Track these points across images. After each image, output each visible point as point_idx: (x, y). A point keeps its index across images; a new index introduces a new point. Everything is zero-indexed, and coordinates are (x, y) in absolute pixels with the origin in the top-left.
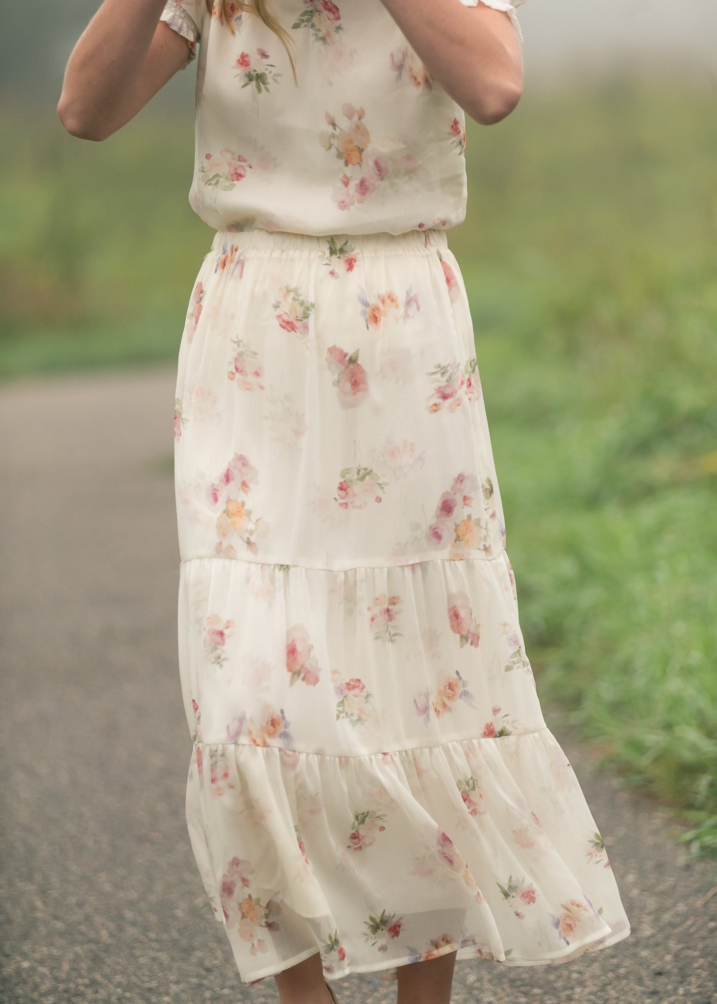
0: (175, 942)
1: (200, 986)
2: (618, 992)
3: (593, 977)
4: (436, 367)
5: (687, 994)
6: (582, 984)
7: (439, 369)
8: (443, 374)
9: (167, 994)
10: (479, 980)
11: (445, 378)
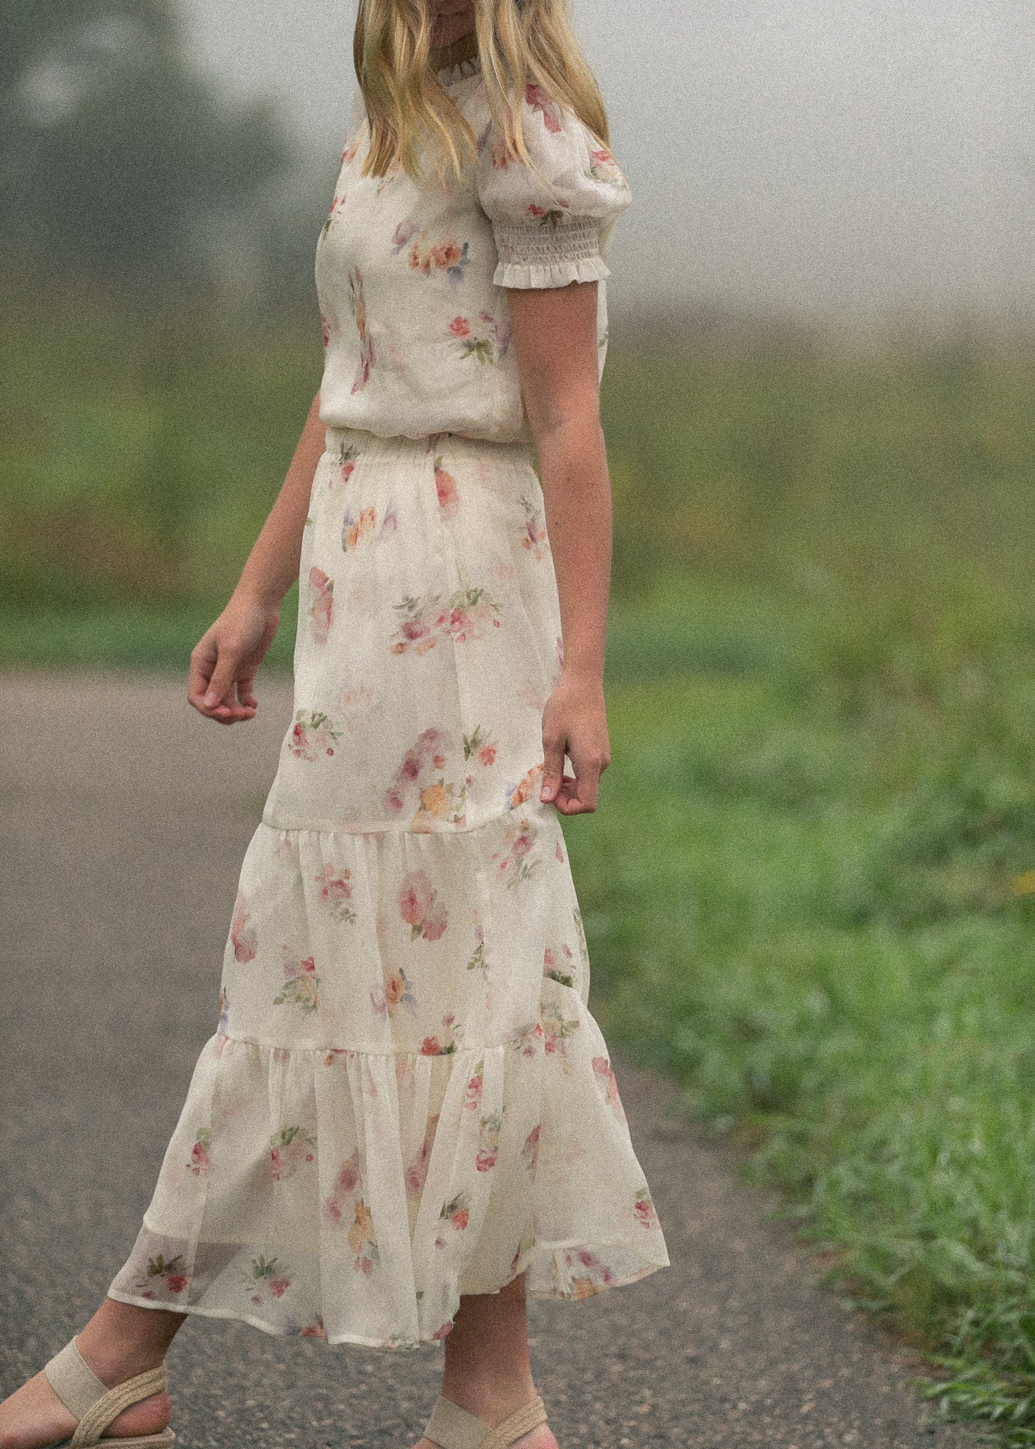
4: (402, 599)
7: (406, 602)
11: (413, 613)
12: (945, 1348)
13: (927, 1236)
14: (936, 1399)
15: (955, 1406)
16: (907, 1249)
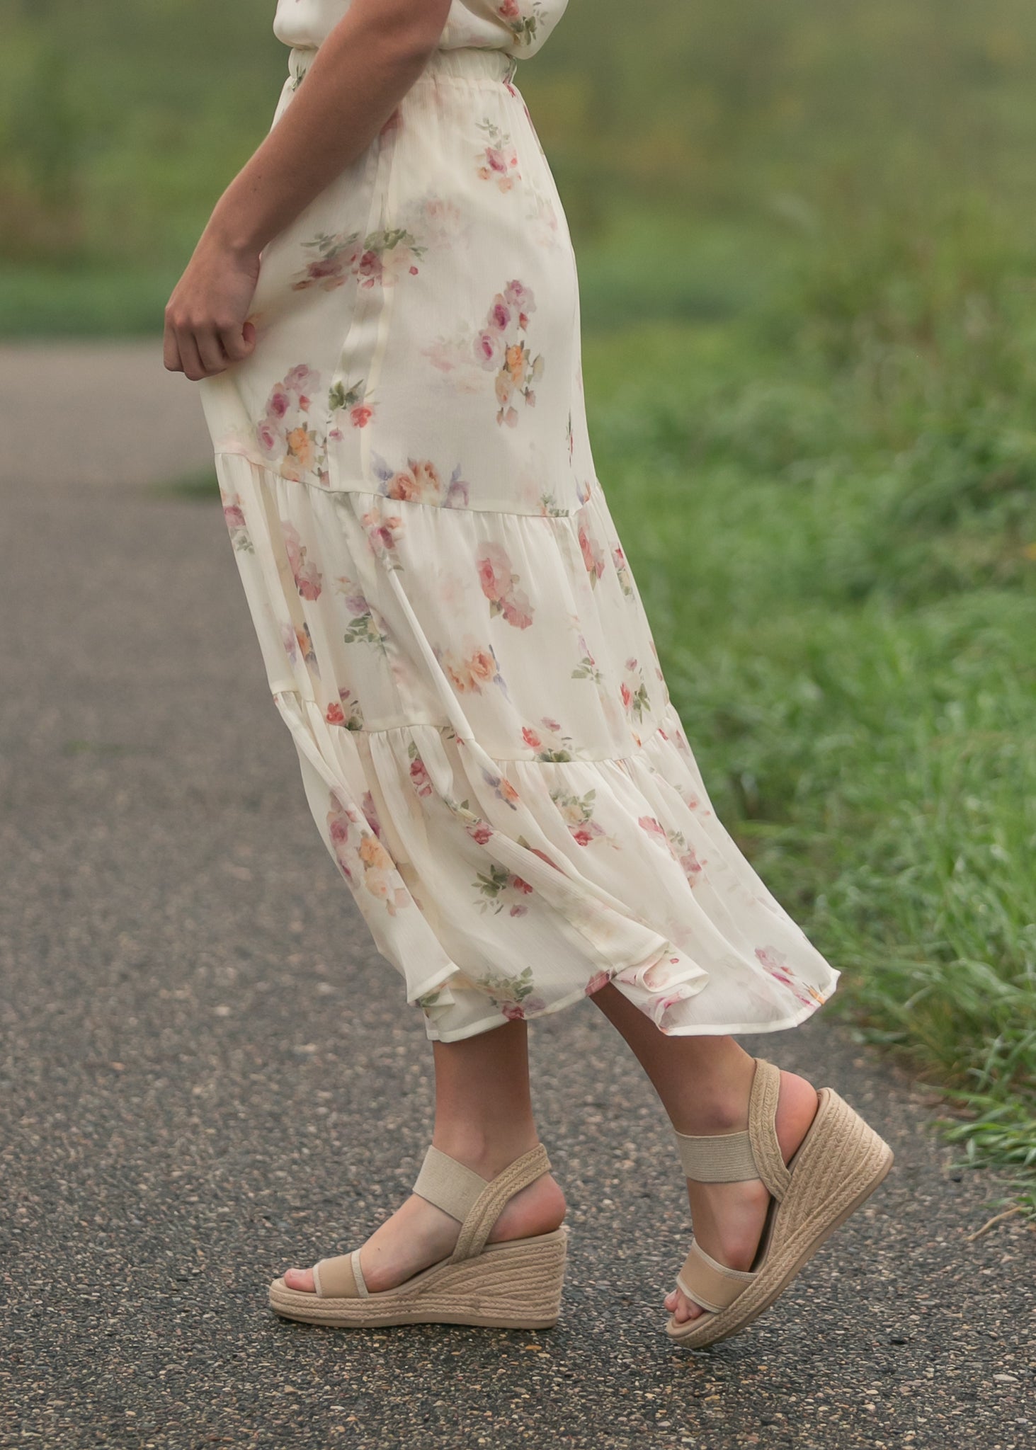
0: (135, 1233)
1: (167, 1303)
2: (828, 1366)
3: (793, 1339)
4: (316, 237)
5: (939, 1377)
6: (775, 1349)
7: (319, 240)
8: (322, 247)
9: (114, 1314)
10: (611, 1329)
11: (324, 253)
12: (970, 1083)
13: (945, 956)
14: (961, 1142)
15: (984, 1149)
16: (925, 972)
